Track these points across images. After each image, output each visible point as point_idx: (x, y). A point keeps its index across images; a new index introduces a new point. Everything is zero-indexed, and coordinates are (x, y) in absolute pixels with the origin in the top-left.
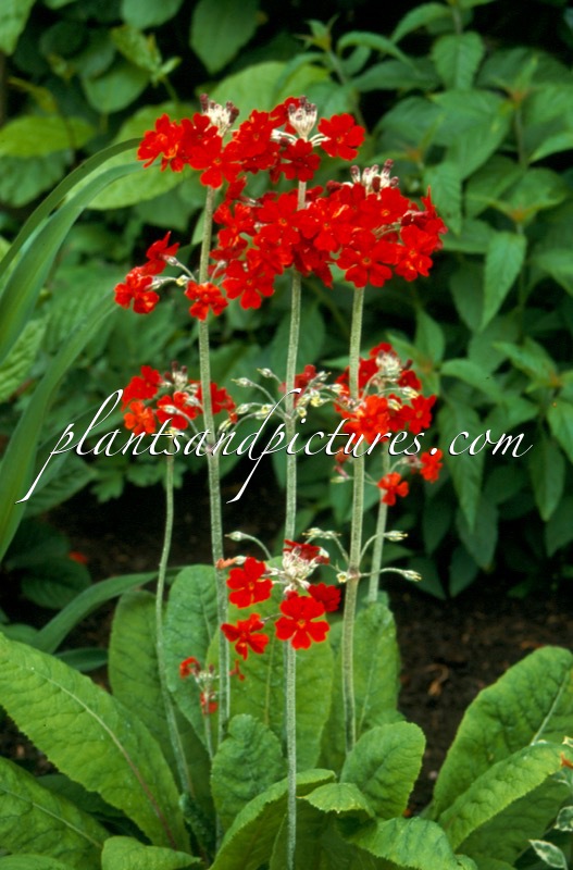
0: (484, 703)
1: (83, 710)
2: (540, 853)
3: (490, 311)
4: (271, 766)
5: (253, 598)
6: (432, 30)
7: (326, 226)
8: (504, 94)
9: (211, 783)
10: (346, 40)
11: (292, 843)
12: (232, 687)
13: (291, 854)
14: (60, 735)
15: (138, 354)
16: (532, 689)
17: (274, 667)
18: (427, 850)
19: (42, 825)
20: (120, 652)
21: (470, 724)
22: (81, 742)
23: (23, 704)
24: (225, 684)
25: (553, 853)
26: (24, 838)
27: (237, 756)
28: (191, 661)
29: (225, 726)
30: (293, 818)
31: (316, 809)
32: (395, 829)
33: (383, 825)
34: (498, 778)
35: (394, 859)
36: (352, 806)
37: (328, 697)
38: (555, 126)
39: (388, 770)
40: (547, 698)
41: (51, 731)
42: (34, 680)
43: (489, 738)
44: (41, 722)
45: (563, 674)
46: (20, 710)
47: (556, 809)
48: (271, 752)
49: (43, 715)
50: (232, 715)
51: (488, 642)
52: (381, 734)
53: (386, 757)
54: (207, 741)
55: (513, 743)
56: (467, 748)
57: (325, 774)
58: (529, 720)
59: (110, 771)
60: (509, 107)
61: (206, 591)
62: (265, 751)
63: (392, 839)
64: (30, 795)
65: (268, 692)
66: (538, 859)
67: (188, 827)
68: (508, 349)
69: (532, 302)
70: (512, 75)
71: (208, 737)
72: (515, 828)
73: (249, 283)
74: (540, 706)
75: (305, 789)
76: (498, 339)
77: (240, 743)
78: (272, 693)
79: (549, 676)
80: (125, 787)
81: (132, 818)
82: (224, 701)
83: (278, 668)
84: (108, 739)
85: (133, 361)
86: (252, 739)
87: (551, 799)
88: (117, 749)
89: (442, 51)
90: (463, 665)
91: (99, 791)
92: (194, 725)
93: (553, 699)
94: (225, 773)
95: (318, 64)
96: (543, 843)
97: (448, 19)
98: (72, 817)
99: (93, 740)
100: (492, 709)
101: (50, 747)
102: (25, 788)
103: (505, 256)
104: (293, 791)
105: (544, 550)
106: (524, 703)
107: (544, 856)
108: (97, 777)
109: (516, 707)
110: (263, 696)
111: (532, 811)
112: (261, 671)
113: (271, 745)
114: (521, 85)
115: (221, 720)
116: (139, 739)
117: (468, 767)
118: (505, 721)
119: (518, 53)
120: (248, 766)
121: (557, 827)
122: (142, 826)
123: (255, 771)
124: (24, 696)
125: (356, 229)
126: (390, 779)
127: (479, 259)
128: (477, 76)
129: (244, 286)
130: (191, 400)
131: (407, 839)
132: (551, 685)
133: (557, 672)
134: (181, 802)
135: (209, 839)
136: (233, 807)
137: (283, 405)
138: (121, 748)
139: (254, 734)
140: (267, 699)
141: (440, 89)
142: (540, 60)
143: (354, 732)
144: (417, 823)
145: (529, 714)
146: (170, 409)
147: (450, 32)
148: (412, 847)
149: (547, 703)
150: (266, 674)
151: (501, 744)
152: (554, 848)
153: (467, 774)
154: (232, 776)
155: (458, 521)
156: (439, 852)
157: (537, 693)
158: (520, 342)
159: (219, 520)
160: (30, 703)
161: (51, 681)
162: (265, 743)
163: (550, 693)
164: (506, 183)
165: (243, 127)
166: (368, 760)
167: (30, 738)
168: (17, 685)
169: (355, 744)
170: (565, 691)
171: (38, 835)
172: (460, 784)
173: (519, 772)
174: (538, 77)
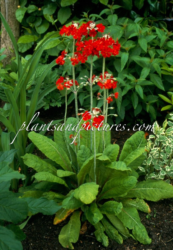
0: (128, 142)
1: (51, 146)
2: (140, 169)
3: (122, 69)
4: (88, 155)
5: (87, 119)
6: (107, 14)
7: (98, 46)
8: (122, 26)
9: (77, 158)
10: (90, 16)
11: (95, 168)
12: (80, 140)
13: (95, 170)
14: (47, 150)
15: (51, 81)
16: (137, 139)
17: (88, 136)
18: (122, 166)
19: (45, 168)
20: (56, 135)
21: (125, 146)
22: (51, 152)
23: (40, 144)
24: (79, 139)
25: (142, 169)
26: (42, 170)
27: (82, 153)
28: (72, 135)
29: (79, 147)
30: (95, 163)
31: (100, 160)
32: (115, 163)
33: (113, 163)
34: (133, 154)
35: (115, 169)
36: (107, 159)
37: (99, 141)
38: (133, 32)
39: (112, 153)
40: (140, 140)
41: (45, 150)
42: (41, 140)
43: (129, 148)
44: (43, 148)
45: (143, 136)
46: (39, 146)
47: (142, 161)
48: (88, 152)
49: (44, 146)
50: (80, 145)
51: (124, 134)
52: (110, 147)
53: (111, 151)
54: (75, 151)
55: (134, 149)
56: (125, 150)
57: (101, 154)
58: (137, 145)
59: (57, 157)
60: (123, 28)
61: (73, 122)
62: (87, 152)
63: (115, 165)
64: (42, 162)
65: (87, 140)
66: (140, 170)
67: (72, 168)
68: (126, 75)
69: (129, 67)
70: (123, 23)
71: (75, 150)
72: (134, 165)
73: (83, 58)
74: (139, 142)
75: (97, 157)
76: (124, 74)
77: (82, 151)
78: (88, 141)
79: (140, 136)
80: (60, 160)
81: (61, 166)
82: (79, 142)
83: (89, 136)
84: (56, 151)
85: (50, 82)
86: (84, 150)
87: (141, 159)
88: (58, 153)
89: (109, 18)
90: (119, 139)
91: (55, 161)
92: (73, 148)
93: (141, 141)
94: (80, 156)
95: (85, 21)
96: (141, 167)
97: (110, 12)
98: (50, 166)
99: (53, 151)
100: (130, 143)
101: (45, 153)
102: (41, 161)
103: (125, 57)
104: (95, 157)
105: (134, 116)
106: (135, 141)
107: (141, 170)
108: (54, 158)
109: (134, 142)
110: (86, 141)
111: (138, 162)
112: (85, 137)
113: (88, 151)
114: (125, 24)
115: (78, 146)
116: (62, 151)
117: (125, 154)
118: (132, 145)
119: (124, 18)
120: (84, 155)
121: (143, 164)
122: (63, 168)
123: (85, 156)
124: (40, 143)
125: (104, 46)
126: (113, 155)
127: (120, 58)
128: (116, 22)
129: (82, 59)
130: (71, 83)
131: (118, 165)
132: (140, 138)
133: (141, 135)
134: (71, 163)
135: (76, 170)
136: (81, 163)
137: (89, 82)
138: (59, 153)
139: (85, 149)
140: (87, 142)
141: (109, 25)
142: (128, 19)
143: (104, 147)
144: (119, 162)
145: (137, 143)
146: (67, 85)
147: (111, 14)
148: (119, 166)
149: (140, 141)
150: (86, 137)
151: (131, 149)
152: (143, 168)
153: (125, 155)
154: (81, 157)
155: (117, 110)
156: (124, 167)
157: (138, 139)
158: (128, 74)
159: (77, 106)
160: (41, 144)
161: (44, 140)
162: (87, 150)
163: (140, 139)
164: (123, 43)
165: (81, 27)
166: (108, 152)
167: (41, 151)
168: (38, 141)
169: (104, 150)
170: (143, 139)
171: (44, 169)
172: (124, 157)
173: (137, 152)
174: (128, 23)
